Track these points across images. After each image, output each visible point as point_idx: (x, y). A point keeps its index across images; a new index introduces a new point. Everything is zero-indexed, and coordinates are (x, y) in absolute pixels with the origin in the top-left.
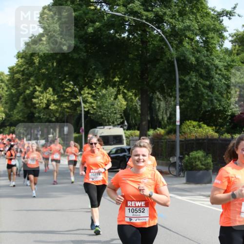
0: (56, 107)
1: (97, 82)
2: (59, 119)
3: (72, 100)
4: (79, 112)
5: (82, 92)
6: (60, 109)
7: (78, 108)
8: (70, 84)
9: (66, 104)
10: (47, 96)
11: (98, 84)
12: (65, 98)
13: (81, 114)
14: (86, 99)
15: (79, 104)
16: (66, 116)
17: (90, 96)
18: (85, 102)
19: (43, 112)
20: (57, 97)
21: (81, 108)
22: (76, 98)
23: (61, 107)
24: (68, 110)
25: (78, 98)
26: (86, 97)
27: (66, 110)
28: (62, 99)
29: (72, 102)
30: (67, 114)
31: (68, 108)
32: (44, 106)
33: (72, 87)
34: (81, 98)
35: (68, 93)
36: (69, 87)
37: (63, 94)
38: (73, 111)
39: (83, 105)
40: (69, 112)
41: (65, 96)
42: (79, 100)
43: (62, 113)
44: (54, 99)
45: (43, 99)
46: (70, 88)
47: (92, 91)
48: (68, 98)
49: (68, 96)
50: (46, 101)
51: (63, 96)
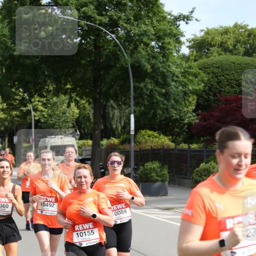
0: (6, 116)
1: (47, 90)
2: (8, 128)
3: (21, 108)
4: (29, 121)
5: (32, 100)
6: (9, 117)
7: (28, 117)
8: (20, 91)
9: (15, 113)
11: (48, 91)
12: (14, 106)
13: (31, 123)
14: (36, 107)
15: (29, 112)
16: (15, 125)
17: (40, 104)
18: (36, 110)
20: (6, 105)
21: (32, 116)
22: (25, 106)
23: (10, 115)
24: (17, 119)
25: (28, 106)
26: (36, 105)
27: (15, 118)
28: (11, 107)
29: (21, 110)
30: (17, 123)
31: (17, 116)
33: (22, 94)
34: (31, 106)
35: (17, 101)
36: (18, 95)
37: (13, 102)
38: (23, 120)
39: (33, 113)
40: (18, 121)
41: (15, 104)
42: (29, 108)
43: (12, 122)
44: (3, 107)
46: (20, 95)
47: (42, 99)
48: (17, 106)
49: (18, 104)
51: (12, 104)
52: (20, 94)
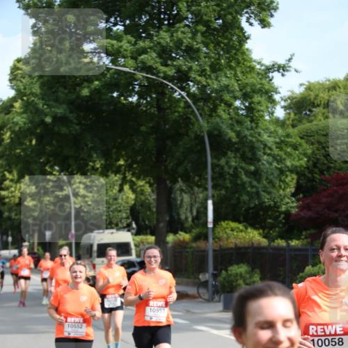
1: (93, 167)
8: (55, 170)
10: (20, 187)
19: (16, 210)
32: (17, 200)
33: (57, 174)
45: (15, 192)
46: (55, 175)
50: (19, 195)
52: (54, 173)
